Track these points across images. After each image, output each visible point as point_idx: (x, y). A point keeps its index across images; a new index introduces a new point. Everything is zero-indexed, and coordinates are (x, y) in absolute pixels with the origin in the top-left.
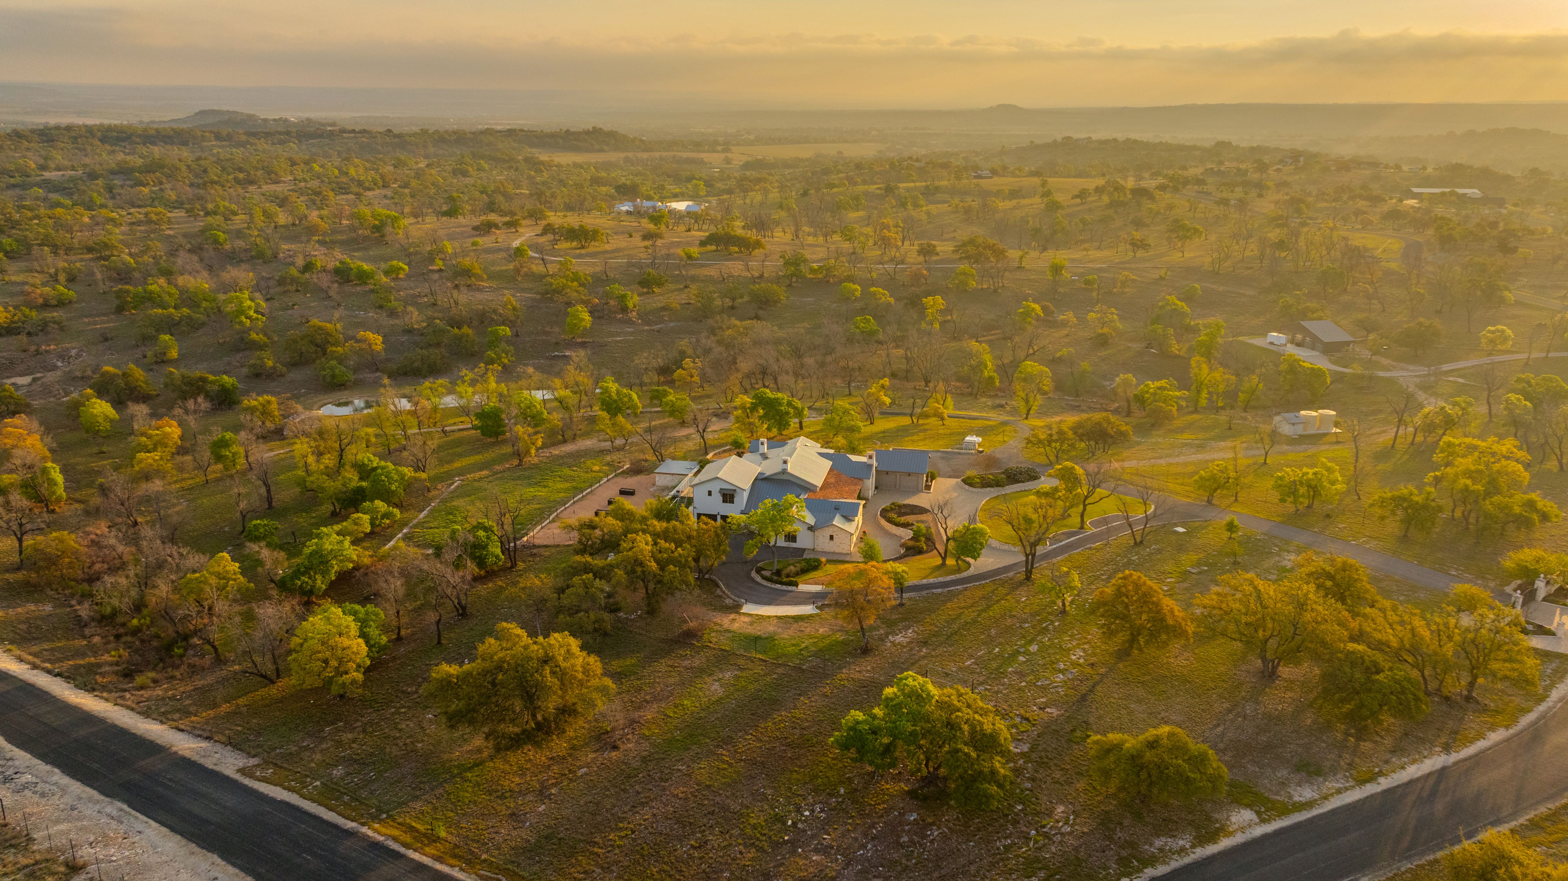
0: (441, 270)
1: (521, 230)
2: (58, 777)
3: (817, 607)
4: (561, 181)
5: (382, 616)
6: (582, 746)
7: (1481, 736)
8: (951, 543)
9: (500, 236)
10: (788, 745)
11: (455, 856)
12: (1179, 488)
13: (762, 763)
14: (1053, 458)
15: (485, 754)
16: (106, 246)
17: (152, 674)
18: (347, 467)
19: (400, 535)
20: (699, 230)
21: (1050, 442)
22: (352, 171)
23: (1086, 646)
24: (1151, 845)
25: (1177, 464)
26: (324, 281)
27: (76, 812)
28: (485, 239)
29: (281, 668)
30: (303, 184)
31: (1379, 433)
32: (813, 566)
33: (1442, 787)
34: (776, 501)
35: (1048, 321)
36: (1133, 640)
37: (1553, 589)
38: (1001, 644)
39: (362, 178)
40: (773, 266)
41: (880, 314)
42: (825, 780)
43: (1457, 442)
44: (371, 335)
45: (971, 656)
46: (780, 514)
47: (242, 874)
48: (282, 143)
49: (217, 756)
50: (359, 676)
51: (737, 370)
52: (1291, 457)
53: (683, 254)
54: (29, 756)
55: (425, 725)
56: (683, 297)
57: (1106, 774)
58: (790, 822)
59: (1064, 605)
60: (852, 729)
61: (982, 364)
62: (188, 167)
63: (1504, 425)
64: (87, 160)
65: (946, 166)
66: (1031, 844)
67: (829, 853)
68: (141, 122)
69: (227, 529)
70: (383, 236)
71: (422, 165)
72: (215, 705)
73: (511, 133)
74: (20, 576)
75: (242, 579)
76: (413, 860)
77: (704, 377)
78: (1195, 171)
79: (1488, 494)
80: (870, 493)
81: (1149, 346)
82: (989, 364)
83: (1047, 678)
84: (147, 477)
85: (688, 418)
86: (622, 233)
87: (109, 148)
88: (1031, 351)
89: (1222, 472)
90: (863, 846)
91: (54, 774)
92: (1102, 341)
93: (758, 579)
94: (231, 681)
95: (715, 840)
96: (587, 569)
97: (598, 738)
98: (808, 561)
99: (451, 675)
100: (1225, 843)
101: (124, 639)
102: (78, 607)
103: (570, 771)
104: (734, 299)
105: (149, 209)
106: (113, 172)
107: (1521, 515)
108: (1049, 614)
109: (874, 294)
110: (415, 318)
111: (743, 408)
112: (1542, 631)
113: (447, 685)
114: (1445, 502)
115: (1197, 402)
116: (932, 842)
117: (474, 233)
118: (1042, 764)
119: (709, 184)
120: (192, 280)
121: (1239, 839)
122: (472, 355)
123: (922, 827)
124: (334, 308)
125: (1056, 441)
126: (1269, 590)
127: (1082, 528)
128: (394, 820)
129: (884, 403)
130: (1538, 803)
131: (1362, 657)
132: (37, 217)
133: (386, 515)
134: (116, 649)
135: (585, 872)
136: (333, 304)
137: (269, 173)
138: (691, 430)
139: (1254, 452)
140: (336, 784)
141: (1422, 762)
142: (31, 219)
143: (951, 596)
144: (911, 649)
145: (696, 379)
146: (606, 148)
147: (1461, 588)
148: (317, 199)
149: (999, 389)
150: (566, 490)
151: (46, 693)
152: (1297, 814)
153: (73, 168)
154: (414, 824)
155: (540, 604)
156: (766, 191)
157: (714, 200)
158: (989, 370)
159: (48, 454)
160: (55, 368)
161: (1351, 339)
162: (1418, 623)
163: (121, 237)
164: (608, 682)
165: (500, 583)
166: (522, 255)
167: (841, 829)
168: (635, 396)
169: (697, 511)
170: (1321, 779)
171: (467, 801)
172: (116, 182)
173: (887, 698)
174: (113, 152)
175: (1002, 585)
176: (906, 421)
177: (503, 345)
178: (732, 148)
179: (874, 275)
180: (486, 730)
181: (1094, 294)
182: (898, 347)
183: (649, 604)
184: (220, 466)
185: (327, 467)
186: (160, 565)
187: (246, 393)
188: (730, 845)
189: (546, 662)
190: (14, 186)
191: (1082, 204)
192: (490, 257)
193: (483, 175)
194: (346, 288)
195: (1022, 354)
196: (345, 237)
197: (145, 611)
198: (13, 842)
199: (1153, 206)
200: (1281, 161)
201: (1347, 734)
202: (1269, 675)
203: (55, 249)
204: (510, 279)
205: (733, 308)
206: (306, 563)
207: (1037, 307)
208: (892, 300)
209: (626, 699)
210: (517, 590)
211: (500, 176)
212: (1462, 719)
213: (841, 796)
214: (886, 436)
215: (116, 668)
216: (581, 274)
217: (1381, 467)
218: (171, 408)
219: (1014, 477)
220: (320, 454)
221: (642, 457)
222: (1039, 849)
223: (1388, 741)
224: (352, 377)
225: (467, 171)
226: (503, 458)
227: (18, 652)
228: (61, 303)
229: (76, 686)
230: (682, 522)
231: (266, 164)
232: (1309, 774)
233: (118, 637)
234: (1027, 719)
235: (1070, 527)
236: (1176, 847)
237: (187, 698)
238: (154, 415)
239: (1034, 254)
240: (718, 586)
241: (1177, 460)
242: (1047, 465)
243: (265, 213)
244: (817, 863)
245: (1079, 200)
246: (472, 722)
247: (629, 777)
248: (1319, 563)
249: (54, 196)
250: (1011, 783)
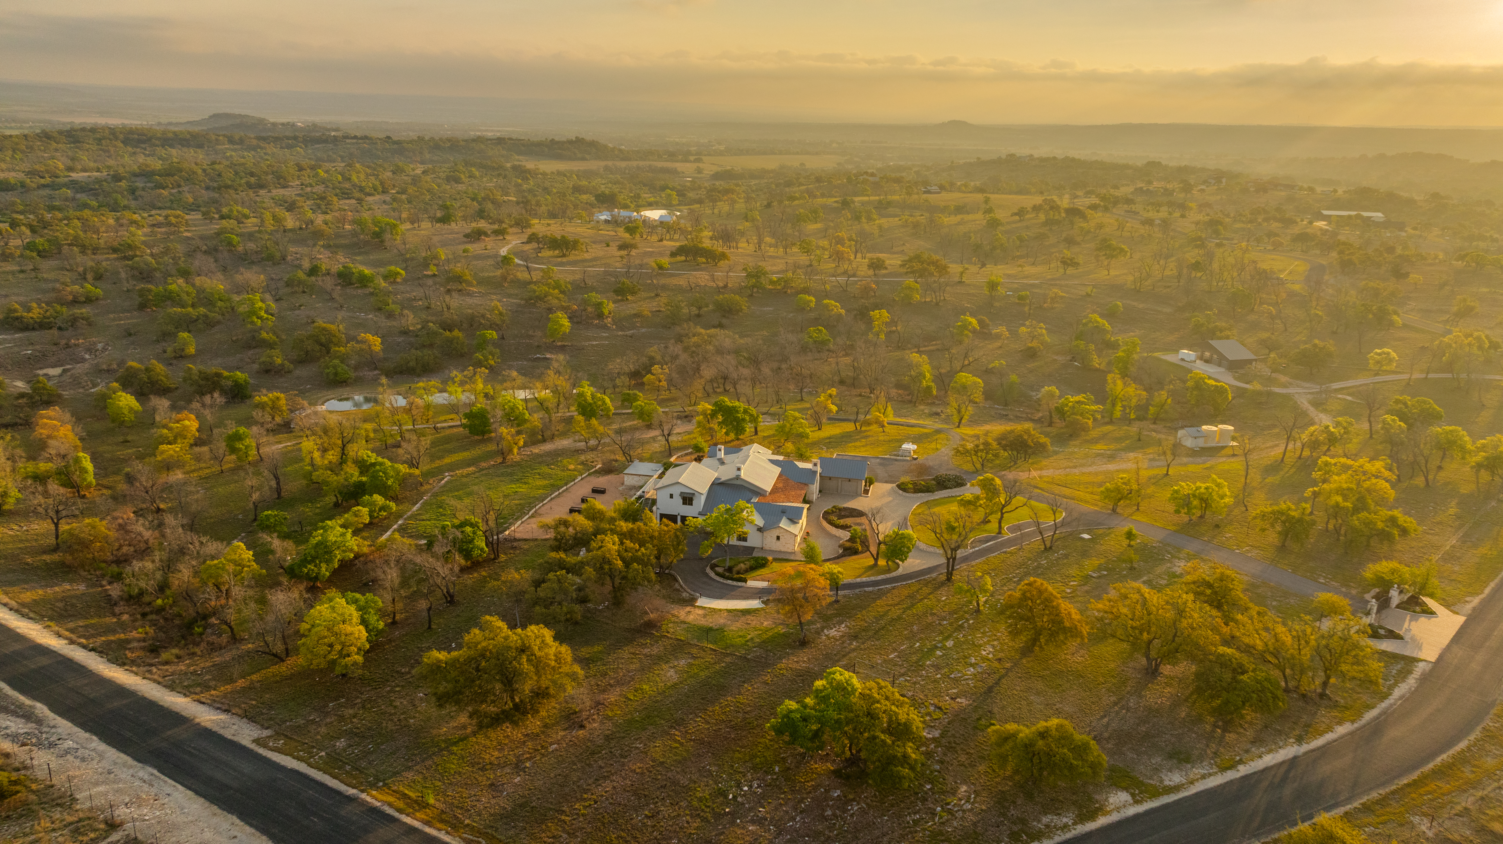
0: (434, 275)
1: (508, 237)
2: (96, 744)
3: (763, 602)
4: (545, 189)
5: (380, 604)
6: (553, 725)
7: (1329, 729)
8: (883, 546)
9: (489, 242)
10: (732, 727)
11: (442, 821)
12: (1088, 497)
13: (709, 743)
14: (979, 466)
15: (469, 730)
16: (130, 247)
17: (175, 651)
18: (349, 463)
19: (395, 526)
20: (671, 240)
21: (976, 452)
22: (354, 178)
23: (995, 643)
24: (1039, 821)
25: (1090, 473)
26: (328, 283)
27: (112, 776)
28: (475, 246)
29: (290, 647)
30: (309, 189)
31: (1272, 447)
32: (760, 564)
33: (1291, 775)
34: (729, 506)
35: (984, 334)
36: (1035, 641)
37: (1406, 598)
38: (921, 639)
39: (364, 184)
40: (737, 277)
41: (831, 324)
42: (763, 759)
43: (1333, 461)
44: (371, 337)
45: (895, 650)
46: (732, 517)
47: (258, 834)
48: (289, 147)
49: (235, 727)
50: (359, 659)
51: (701, 377)
52: (1192, 468)
53: (654, 265)
54: (70, 724)
55: (417, 702)
56: (654, 305)
57: (1003, 759)
58: (731, 796)
59: (978, 604)
60: (787, 716)
61: (921, 375)
62: (204, 170)
63: (1381, 443)
64: (111, 162)
65: (898, 181)
66: (937, 819)
67: (763, 824)
68: (159, 124)
69: (240, 517)
70: (382, 241)
71: (418, 172)
72: (232, 681)
73: (500, 141)
74: (56, 557)
75: (255, 566)
76: (405, 824)
77: (670, 381)
78: (1125, 190)
79: (1356, 510)
80: (815, 495)
81: (1073, 359)
82: (928, 375)
83: (959, 672)
84: (168, 466)
85: (655, 421)
86: (601, 242)
87: (130, 149)
88: (966, 362)
89: (1124, 483)
90: (793, 819)
91: (92, 741)
92: (1031, 354)
93: (712, 575)
94: (246, 658)
95: (665, 810)
96: (561, 565)
97: (568, 717)
98: (756, 559)
99: (440, 661)
100: (1102, 821)
101: (150, 617)
102: (108, 587)
103: (542, 747)
104: (700, 308)
105: (169, 212)
106: (135, 175)
107: (1383, 530)
108: (966, 612)
109: (827, 306)
110: (411, 320)
111: (704, 413)
112: (1392, 635)
113: (436, 669)
114: (1320, 517)
115: (1112, 413)
116: (852, 816)
117: (465, 239)
118: (950, 748)
119: (681, 194)
120: (209, 281)
121: (1114, 817)
122: (462, 356)
123: (843, 803)
124: (337, 309)
125: (982, 451)
126: (1154, 598)
127: (1000, 533)
128: (389, 788)
129: (830, 411)
130: (1371, 789)
131: (1230, 660)
132: (67, 218)
133: (383, 508)
134: (142, 627)
135: (554, 837)
136: (336, 305)
137: (279, 178)
138: (657, 433)
139: (1158, 463)
140: (339, 754)
141: (1277, 751)
142: (61, 220)
143: (881, 594)
144: (843, 643)
145: (664, 383)
146: (587, 157)
147: (1324, 596)
148: (322, 204)
149: (936, 397)
150: (544, 487)
151: (83, 667)
152: (1166, 797)
153: (98, 170)
154: (406, 792)
155: (518, 596)
156: (733, 202)
157: (685, 209)
158: (928, 379)
159: (79, 443)
160: (83, 360)
161: (1253, 357)
162: (1280, 629)
163: (143, 238)
164: (577, 668)
165: (484, 573)
166: (508, 264)
167: (775, 803)
168: (608, 400)
169: (659, 512)
170: (1189, 766)
171: (452, 772)
172: (138, 184)
173: (817, 690)
174: (134, 153)
175: (926, 585)
176: (849, 427)
177: (490, 348)
178: (703, 158)
179: (828, 287)
180: (470, 709)
181: (1026, 309)
182: (847, 355)
183: (615, 597)
184: (234, 457)
185: (330, 462)
186: (182, 551)
187: (257, 388)
188: (679, 815)
189: (523, 651)
190: (44, 186)
191: (1020, 221)
192: (480, 263)
193: (474, 182)
194: (348, 291)
195: (957, 365)
196: (347, 242)
197: (168, 592)
198: (59, 801)
199: (1085, 225)
200: (1205, 182)
201: (1215, 726)
202: (1152, 672)
203: (83, 249)
204: (496, 285)
205: (699, 316)
206: (313, 552)
207: (973, 321)
208: (843, 311)
209: (593, 683)
210: (499, 583)
211: (490, 183)
212: (1316, 713)
213: (776, 773)
214: (832, 442)
215: (143, 644)
216: (562, 282)
217: (1269, 480)
218: (190, 401)
219: (942, 483)
220: (325, 451)
221: (612, 457)
222: (943, 823)
223: (1250, 733)
224: (353, 375)
225: (460, 178)
226: (489, 455)
227: (57, 628)
228: (89, 300)
229: (109, 660)
230: (645, 524)
231: (275, 169)
232: (1180, 761)
233: (144, 615)
234: (940, 708)
235: (989, 532)
236: (1060, 824)
237: (207, 673)
238: (174, 407)
239: (974, 269)
240: (677, 581)
241: (1090, 469)
242: (973, 473)
243: (274, 217)
244: (753, 832)
245: (1017, 218)
246: (457, 702)
247: (593, 753)
248: (1204, 571)
249: (82, 197)
250: (923, 765)
